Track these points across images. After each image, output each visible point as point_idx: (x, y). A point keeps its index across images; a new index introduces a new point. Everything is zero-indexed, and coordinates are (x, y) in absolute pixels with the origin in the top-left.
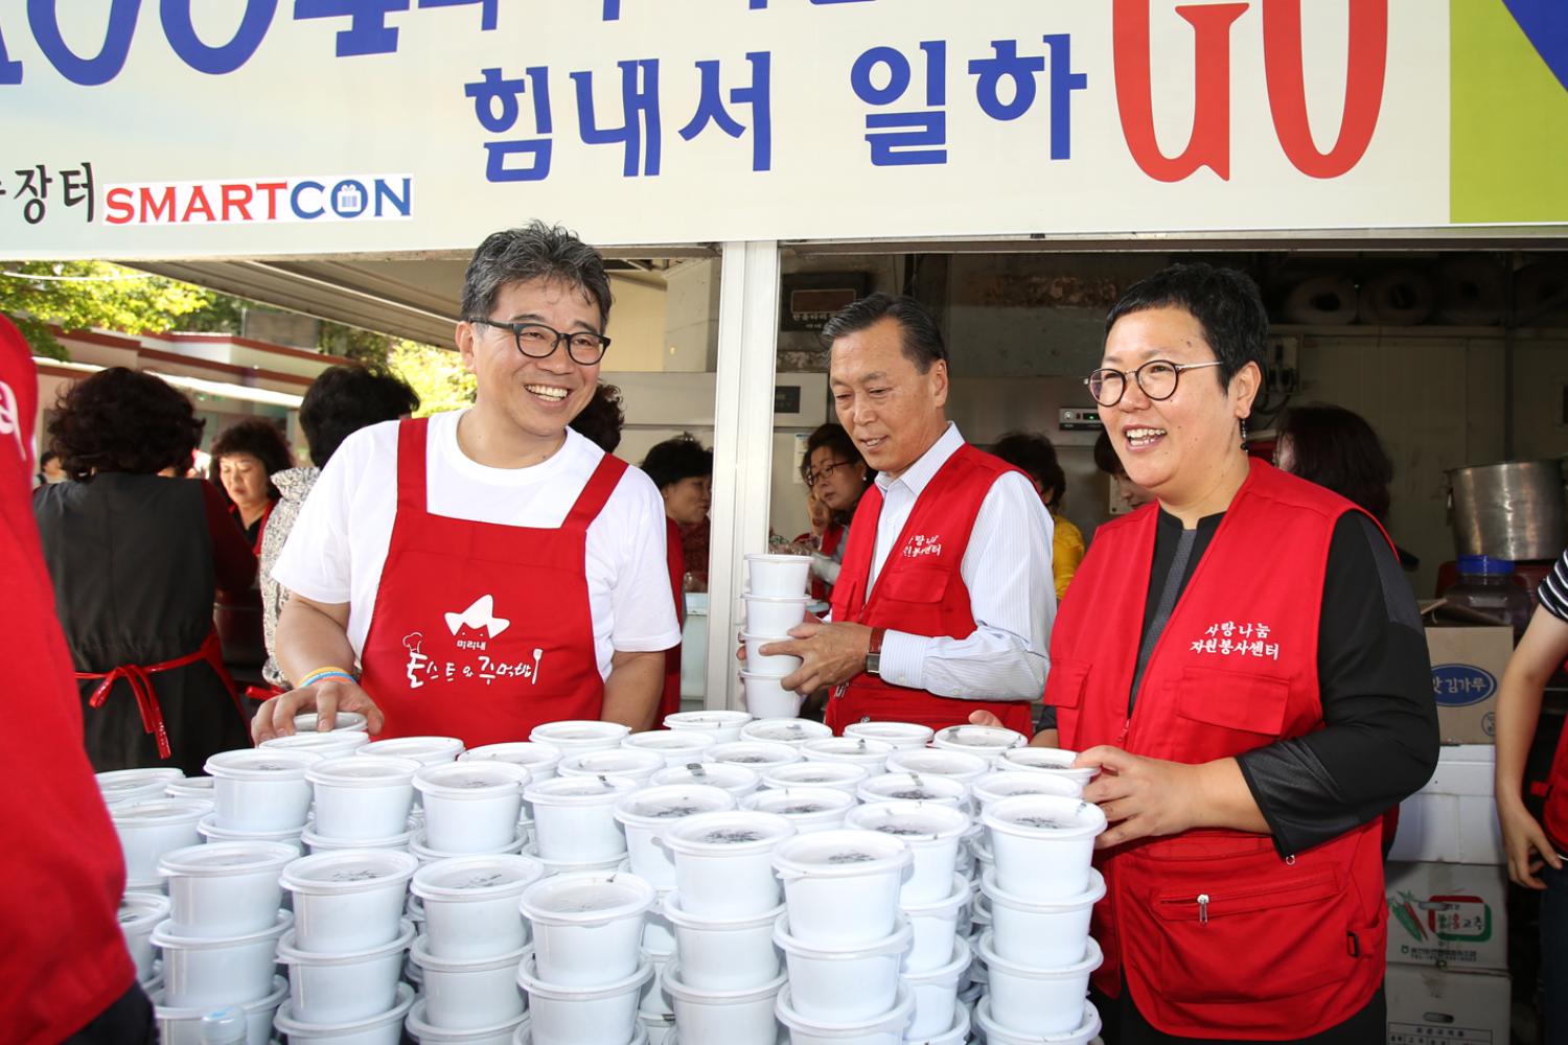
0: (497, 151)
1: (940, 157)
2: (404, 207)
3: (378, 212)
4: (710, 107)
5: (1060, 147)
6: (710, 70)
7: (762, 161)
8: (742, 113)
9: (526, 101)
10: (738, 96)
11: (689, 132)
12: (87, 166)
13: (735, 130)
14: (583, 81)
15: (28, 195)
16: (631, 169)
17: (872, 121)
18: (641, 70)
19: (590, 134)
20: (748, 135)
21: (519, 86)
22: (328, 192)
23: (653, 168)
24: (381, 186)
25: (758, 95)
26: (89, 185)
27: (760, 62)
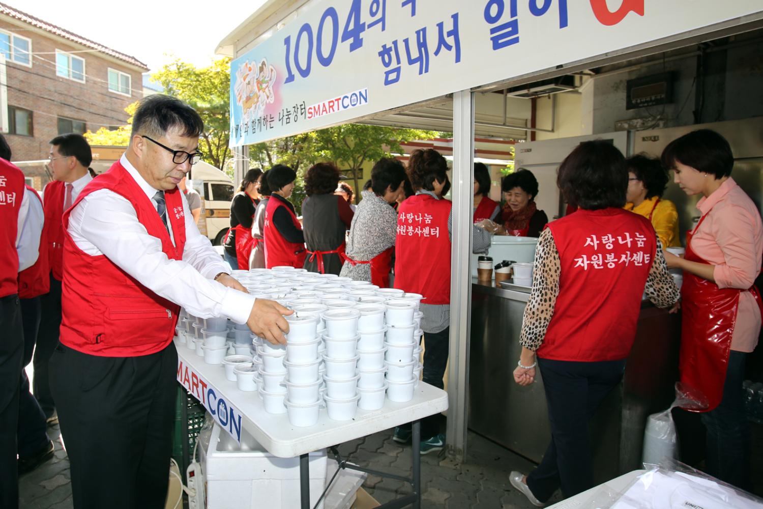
0: (387, 73)
1: (516, 40)
2: (366, 100)
3: (360, 103)
4: (442, 41)
5: (564, 23)
6: (440, 26)
7: (458, 59)
8: (450, 41)
9: (393, 53)
10: (449, 34)
11: (437, 53)
12: (304, 102)
13: (449, 48)
14: (406, 41)
15: (295, 114)
16: (421, 73)
17: (493, 31)
18: (421, 33)
19: (411, 62)
20: (454, 49)
21: (390, 49)
22: (349, 98)
23: (427, 71)
24: (361, 94)
25: (455, 33)
26: (304, 108)
27: (455, 17)
